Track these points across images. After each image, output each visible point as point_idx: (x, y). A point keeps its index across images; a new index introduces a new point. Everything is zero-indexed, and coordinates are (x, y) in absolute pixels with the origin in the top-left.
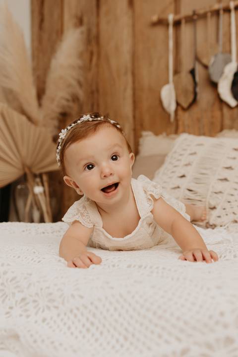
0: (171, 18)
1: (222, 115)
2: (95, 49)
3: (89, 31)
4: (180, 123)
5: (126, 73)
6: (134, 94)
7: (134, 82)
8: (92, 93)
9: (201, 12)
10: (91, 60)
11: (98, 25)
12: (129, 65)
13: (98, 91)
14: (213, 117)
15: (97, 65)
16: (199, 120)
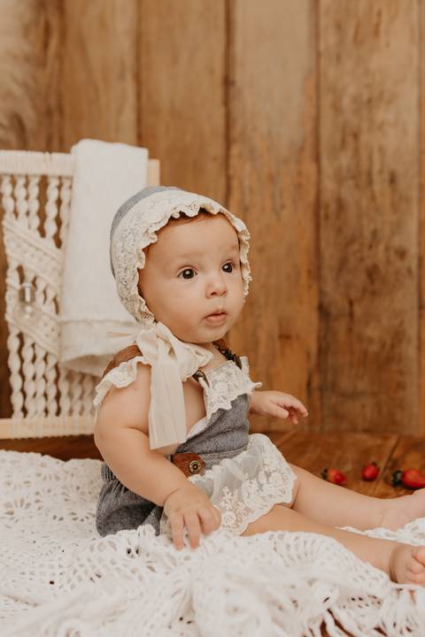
1: (319, 171)
2: (54, 22)
4: (235, 183)
5: (122, 77)
6: (139, 121)
7: (139, 96)
8: (49, 113)
10: (46, 45)
12: (129, 61)
13: (61, 110)
14: (300, 173)
15: (60, 57)
16: (272, 178)
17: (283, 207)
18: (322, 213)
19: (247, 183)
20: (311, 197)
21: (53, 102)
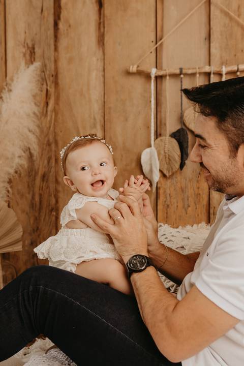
0: (154, 72)
2: (52, 90)
3: (44, 67)
5: (94, 126)
8: (49, 144)
9: (190, 72)
10: (47, 104)
11: (56, 61)
12: (99, 117)
15: (55, 111)
16: (182, 190)
17: (189, 206)
18: (212, 211)
19: (168, 192)
20: (205, 202)
21: (51, 138)
